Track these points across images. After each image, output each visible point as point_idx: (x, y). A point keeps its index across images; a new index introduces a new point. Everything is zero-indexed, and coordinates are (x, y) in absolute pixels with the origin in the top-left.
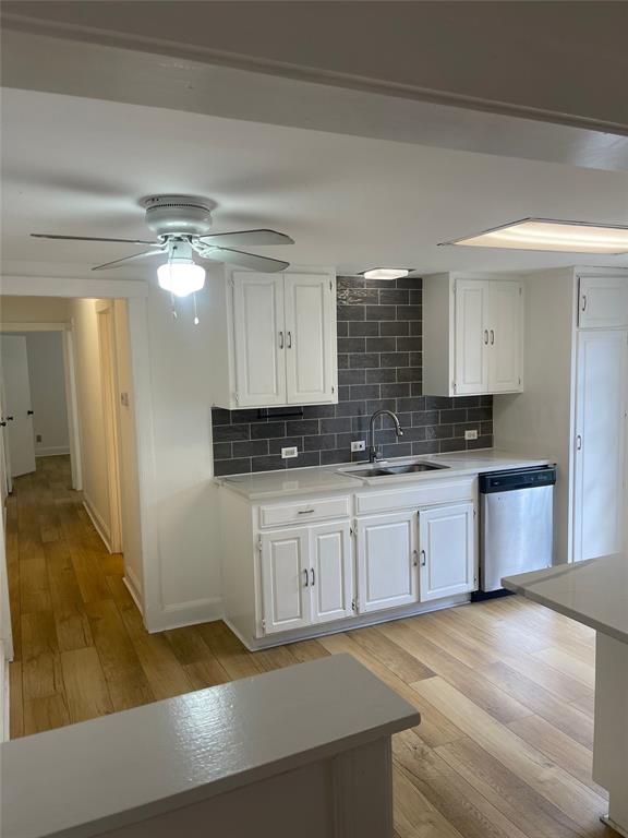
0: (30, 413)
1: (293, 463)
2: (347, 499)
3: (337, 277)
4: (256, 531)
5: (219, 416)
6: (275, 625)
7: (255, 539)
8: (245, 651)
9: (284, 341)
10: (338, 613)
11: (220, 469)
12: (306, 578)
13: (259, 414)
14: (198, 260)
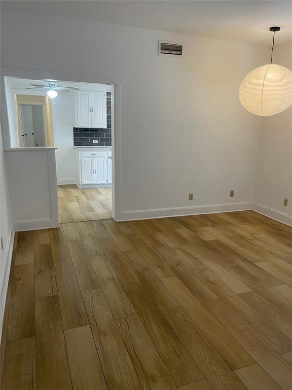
0: (33, 134)
1: (96, 145)
2: (106, 153)
3: (107, 93)
4: (80, 158)
5: (75, 129)
6: (85, 182)
7: (80, 160)
8: (78, 188)
9: (91, 110)
10: (103, 182)
11: (75, 144)
12: (93, 172)
13: (86, 130)
14: (55, 90)
